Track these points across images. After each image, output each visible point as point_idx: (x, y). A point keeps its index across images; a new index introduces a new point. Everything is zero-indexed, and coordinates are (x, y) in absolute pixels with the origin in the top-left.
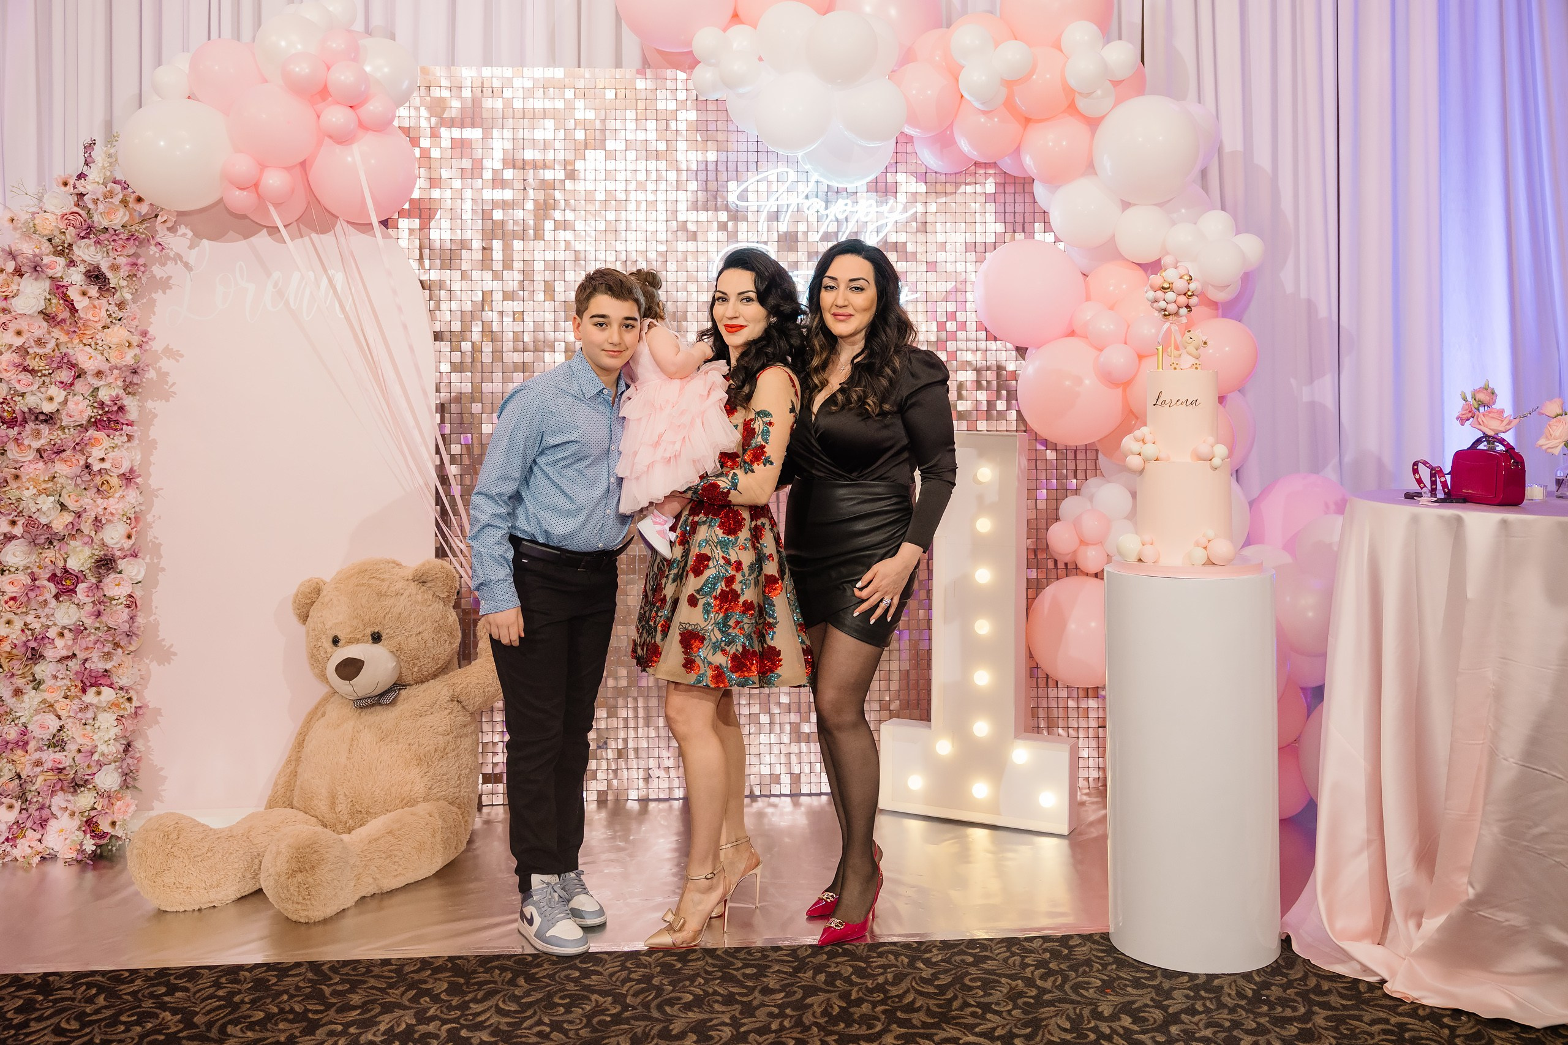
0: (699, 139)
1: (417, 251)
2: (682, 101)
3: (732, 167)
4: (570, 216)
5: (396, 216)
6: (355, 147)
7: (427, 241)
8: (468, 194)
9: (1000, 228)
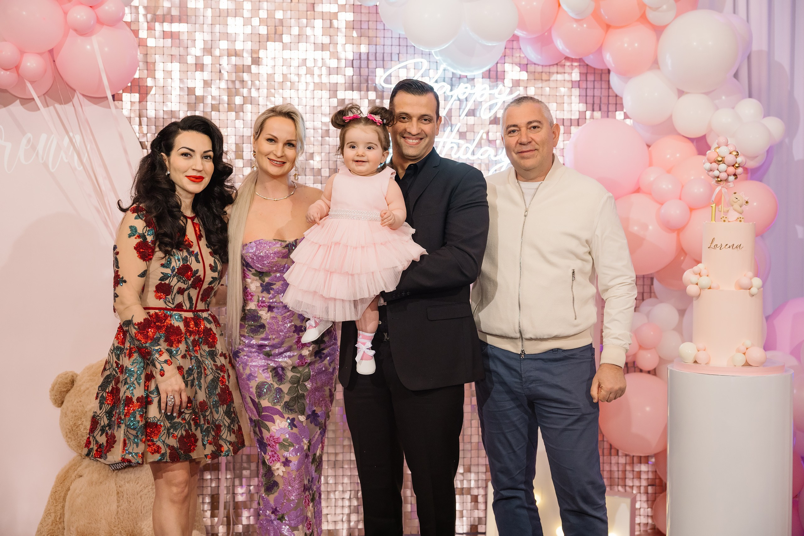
0: (355, 34)
1: (137, 119)
2: (342, 5)
3: (379, 56)
4: (254, 93)
5: (121, 92)
6: (95, 39)
7: (144, 111)
8: (176, 75)
9: (582, 107)
